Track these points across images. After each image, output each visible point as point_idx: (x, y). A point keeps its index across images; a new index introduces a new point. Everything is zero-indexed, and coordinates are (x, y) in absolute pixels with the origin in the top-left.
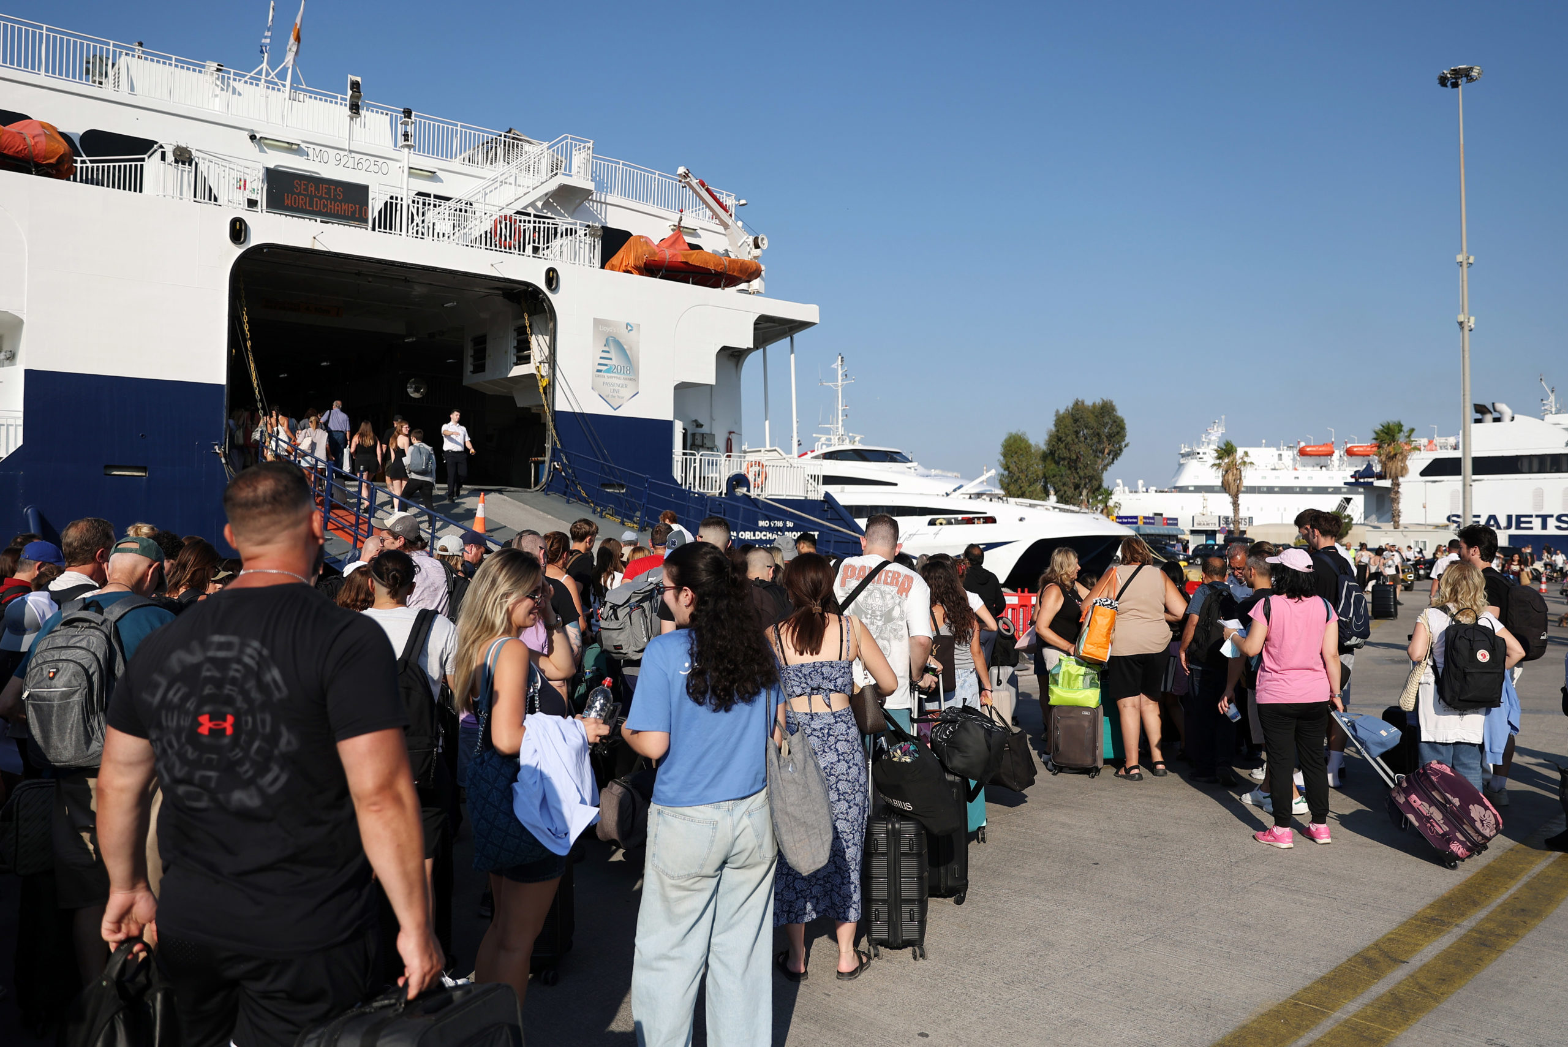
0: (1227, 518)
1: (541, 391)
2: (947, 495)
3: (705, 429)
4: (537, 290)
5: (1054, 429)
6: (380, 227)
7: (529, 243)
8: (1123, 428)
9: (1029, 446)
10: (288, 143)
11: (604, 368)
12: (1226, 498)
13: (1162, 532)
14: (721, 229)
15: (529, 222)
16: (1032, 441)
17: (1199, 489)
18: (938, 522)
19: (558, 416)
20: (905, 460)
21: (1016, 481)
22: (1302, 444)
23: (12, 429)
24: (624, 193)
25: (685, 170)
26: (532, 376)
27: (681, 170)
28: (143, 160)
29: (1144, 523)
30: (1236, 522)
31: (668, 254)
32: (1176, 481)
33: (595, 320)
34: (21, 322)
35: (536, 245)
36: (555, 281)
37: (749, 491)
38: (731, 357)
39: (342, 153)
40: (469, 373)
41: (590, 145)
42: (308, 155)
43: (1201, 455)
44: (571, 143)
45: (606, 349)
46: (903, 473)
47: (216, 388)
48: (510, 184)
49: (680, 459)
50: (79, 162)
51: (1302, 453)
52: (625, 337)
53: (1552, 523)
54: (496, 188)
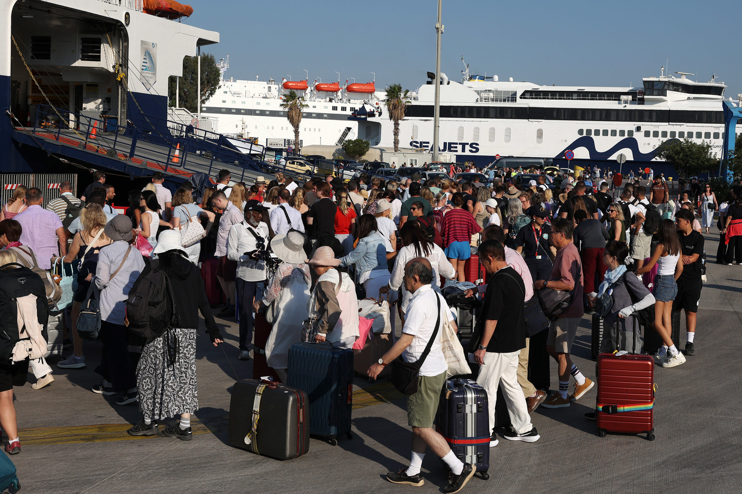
0: (289, 141)
1: (120, 80)
4: (122, 24)
11: (144, 68)
19: (129, 94)
22: (285, 81)
30: (297, 143)
33: (141, 41)
36: (128, 19)
37: (193, 134)
45: (145, 57)
47: (7, 78)
51: (284, 86)
52: (152, 51)
53: (467, 148)
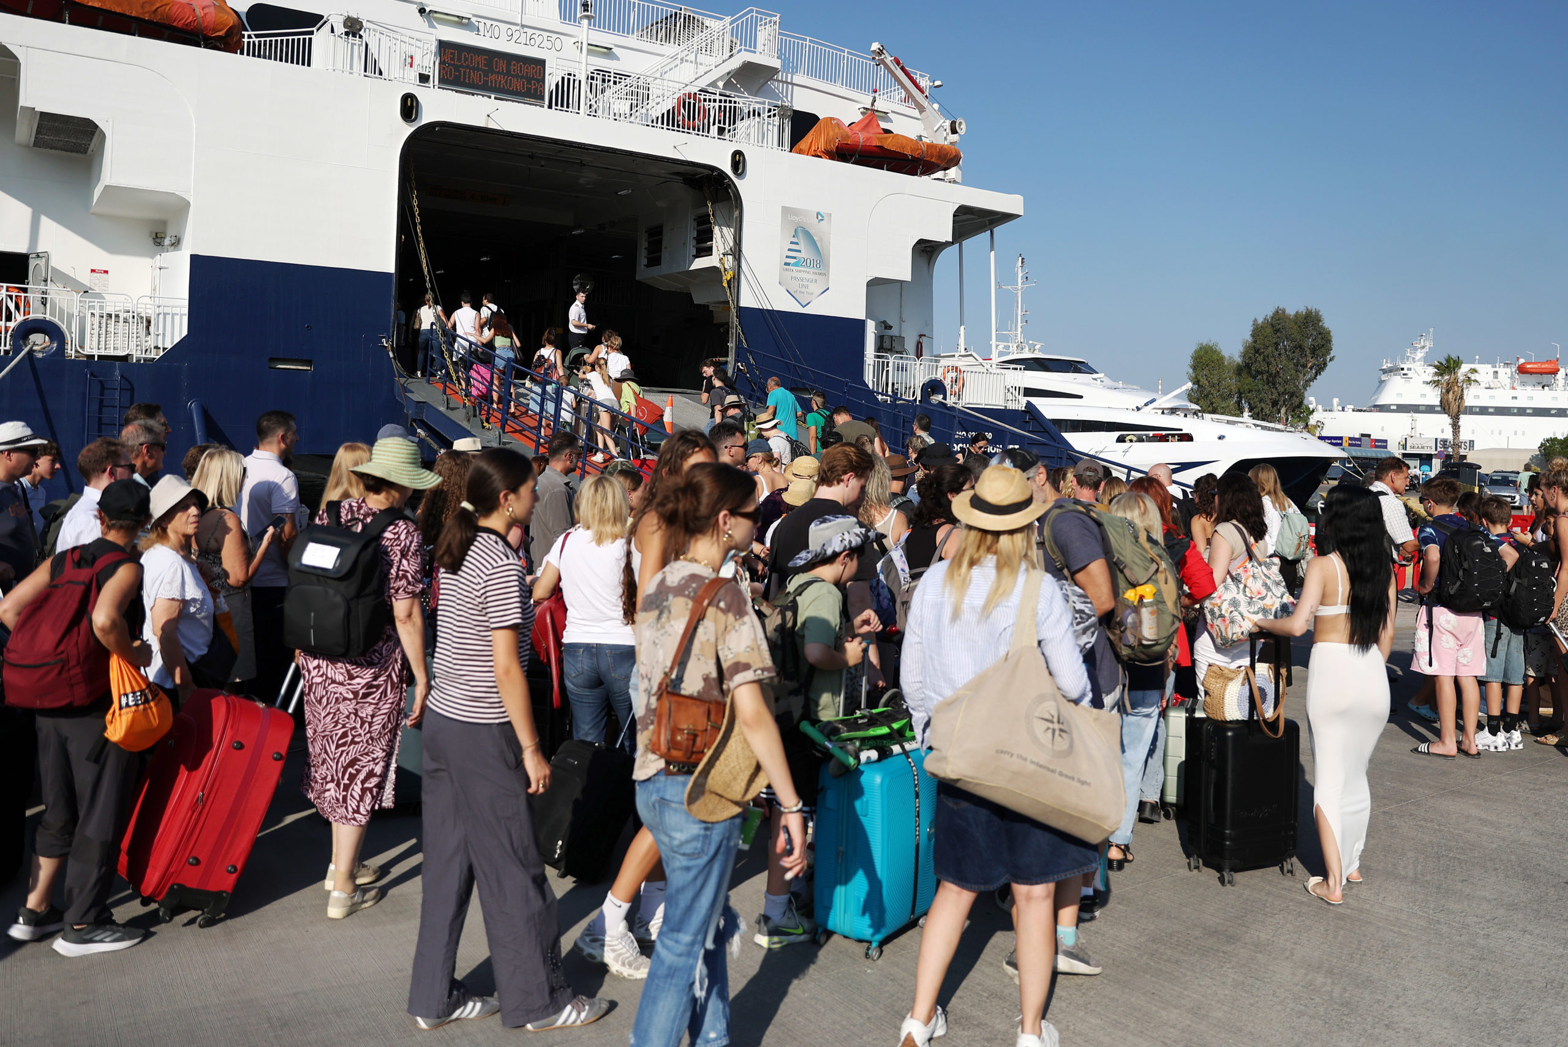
0: (1444, 440)
1: (725, 284)
2: (1138, 409)
3: (894, 332)
4: (722, 175)
5: (1250, 339)
6: (557, 105)
7: (714, 124)
8: (1329, 341)
9: (1222, 358)
10: (458, 17)
11: (792, 261)
12: (1445, 420)
13: (1369, 455)
14: (916, 113)
15: (715, 101)
16: (1226, 353)
17: (1403, 408)
18: (1128, 438)
19: (743, 312)
20: (1091, 371)
21: (1207, 396)
22: (1522, 361)
23: (177, 318)
24: (811, 73)
25: (879, 46)
26: (714, 270)
27: (875, 46)
28: (312, 33)
29: (1350, 445)
30: (1457, 445)
31: (861, 138)
32: (1376, 400)
33: (783, 207)
34: (189, 203)
35: (722, 125)
36: (741, 165)
37: (945, 398)
38: (926, 251)
39: (514, 28)
40: (643, 267)
41: (777, 19)
42: (478, 30)
43: (1405, 371)
44: (757, 17)
45: (795, 240)
46: (1089, 385)
47: (384, 276)
48: (691, 62)
49: (872, 363)
50: (246, 36)
51: (1522, 370)
52: (815, 228)
54: (676, 66)
